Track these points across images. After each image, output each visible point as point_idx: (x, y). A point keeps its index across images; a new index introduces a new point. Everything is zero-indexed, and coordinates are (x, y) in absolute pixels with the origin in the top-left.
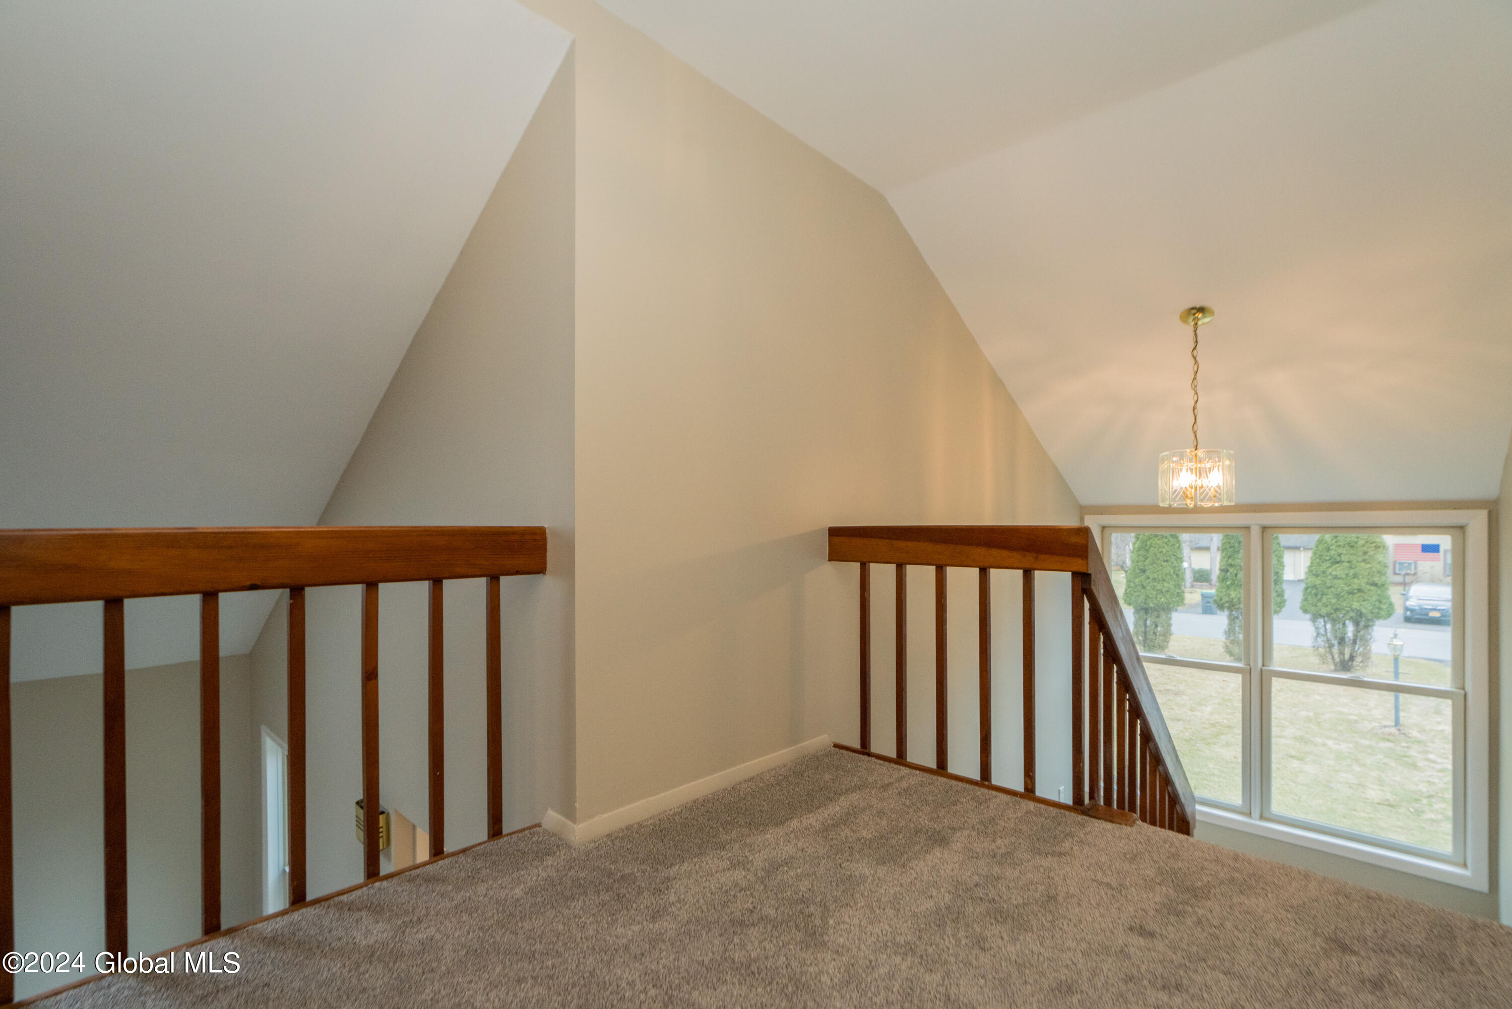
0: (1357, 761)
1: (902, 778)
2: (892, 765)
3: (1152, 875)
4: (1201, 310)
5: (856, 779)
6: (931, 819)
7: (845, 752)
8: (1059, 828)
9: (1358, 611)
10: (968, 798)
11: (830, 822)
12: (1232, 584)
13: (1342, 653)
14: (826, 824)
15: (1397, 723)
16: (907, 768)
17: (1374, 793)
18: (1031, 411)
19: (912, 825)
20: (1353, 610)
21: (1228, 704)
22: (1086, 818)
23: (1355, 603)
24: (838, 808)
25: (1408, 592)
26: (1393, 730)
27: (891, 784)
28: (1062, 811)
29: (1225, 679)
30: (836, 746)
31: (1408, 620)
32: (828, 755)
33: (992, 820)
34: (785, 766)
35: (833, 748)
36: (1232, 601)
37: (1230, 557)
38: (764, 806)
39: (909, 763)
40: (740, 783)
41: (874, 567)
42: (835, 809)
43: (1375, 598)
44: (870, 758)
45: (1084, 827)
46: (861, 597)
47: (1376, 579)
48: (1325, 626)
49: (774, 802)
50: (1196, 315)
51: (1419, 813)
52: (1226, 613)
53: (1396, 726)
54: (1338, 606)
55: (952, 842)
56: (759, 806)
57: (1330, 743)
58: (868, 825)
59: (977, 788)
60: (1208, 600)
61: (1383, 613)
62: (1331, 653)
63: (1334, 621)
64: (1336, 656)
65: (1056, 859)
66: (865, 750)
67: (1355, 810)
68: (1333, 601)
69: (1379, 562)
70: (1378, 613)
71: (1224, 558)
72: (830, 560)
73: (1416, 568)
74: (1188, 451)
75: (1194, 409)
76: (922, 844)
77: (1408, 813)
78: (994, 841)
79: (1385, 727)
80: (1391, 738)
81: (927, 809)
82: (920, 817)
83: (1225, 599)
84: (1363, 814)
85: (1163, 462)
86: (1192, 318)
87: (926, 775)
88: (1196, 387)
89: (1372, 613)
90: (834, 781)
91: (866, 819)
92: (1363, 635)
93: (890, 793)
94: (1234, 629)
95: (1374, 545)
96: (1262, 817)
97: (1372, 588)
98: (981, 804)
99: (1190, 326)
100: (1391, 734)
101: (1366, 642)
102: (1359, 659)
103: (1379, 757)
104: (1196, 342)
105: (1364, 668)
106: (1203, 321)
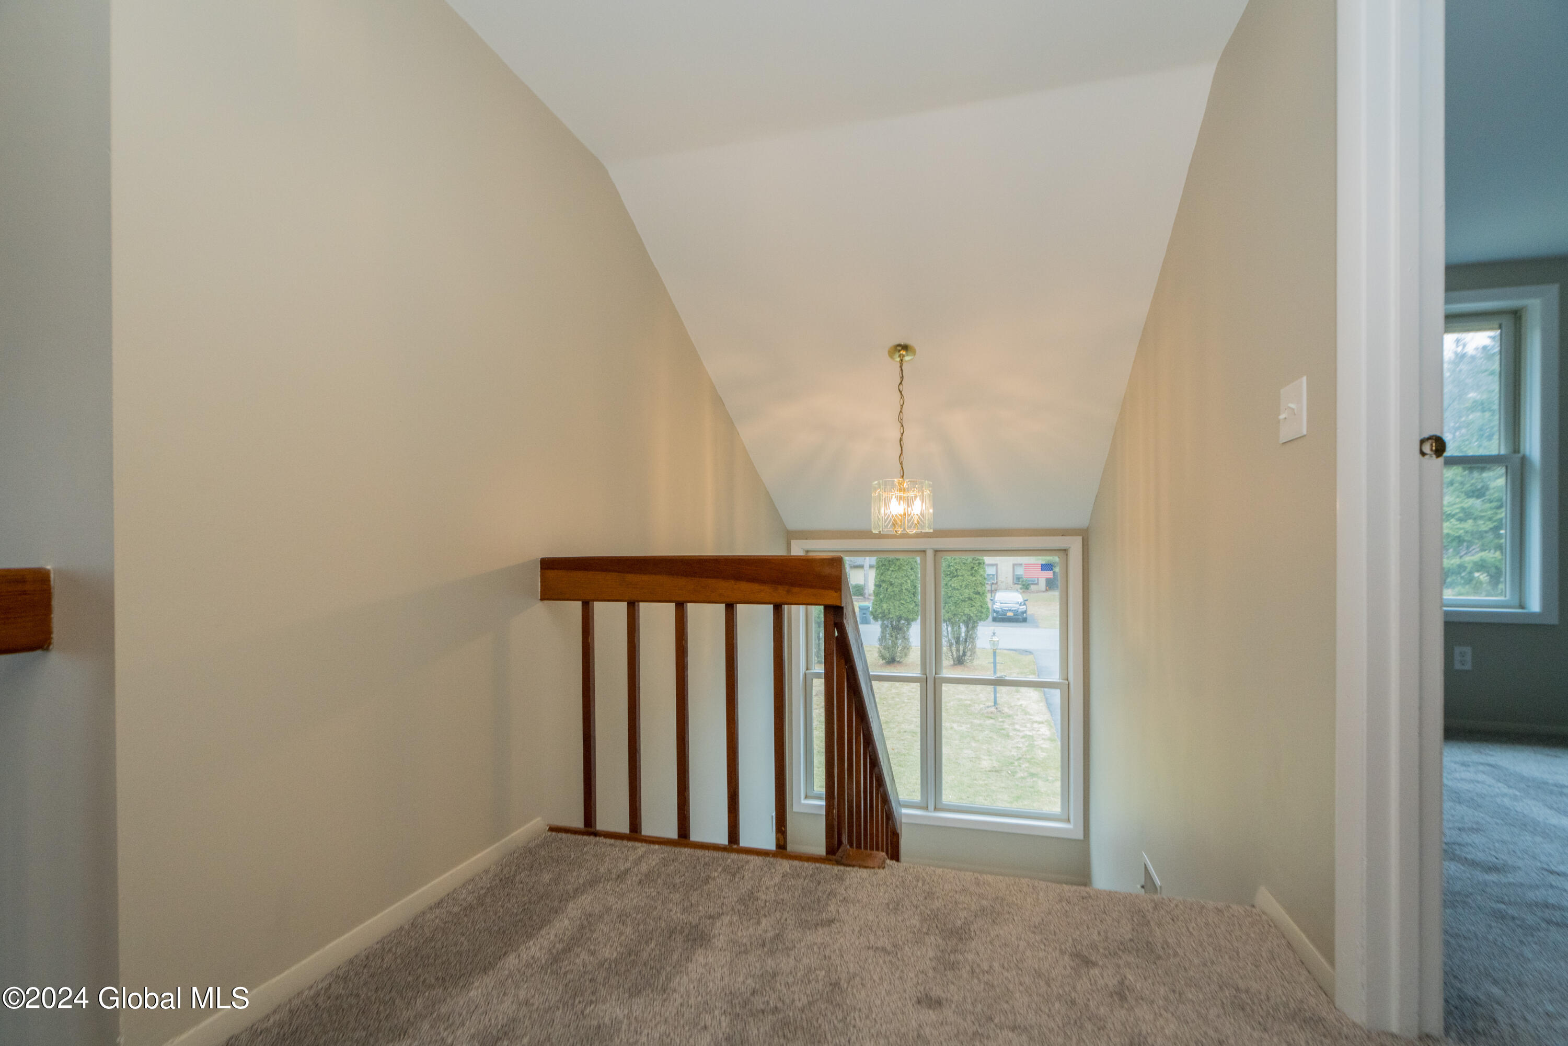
0: (973, 738)
1: (640, 859)
2: (625, 842)
3: (918, 925)
4: (905, 347)
5: (584, 873)
6: (684, 910)
7: (564, 836)
8: (820, 888)
9: (968, 615)
10: (719, 870)
11: (559, 946)
12: (884, 597)
13: (958, 650)
14: (554, 951)
15: (995, 703)
16: (644, 844)
17: (986, 763)
18: (748, 433)
19: (663, 925)
20: (965, 615)
21: (885, 702)
22: (842, 868)
23: (966, 609)
24: (566, 922)
25: (994, 598)
26: (993, 709)
27: (628, 871)
28: (817, 865)
30: (552, 829)
31: (995, 620)
32: (544, 845)
33: (751, 894)
34: (486, 872)
35: (549, 833)
36: (884, 612)
37: (882, 574)
38: (462, 944)
39: (646, 836)
40: (424, 913)
41: (599, 607)
42: (563, 925)
43: (979, 604)
44: (598, 838)
45: (843, 880)
46: (583, 643)
47: (979, 589)
48: (947, 629)
49: (478, 933)
50: (902, 352)
51: (1014, 773)
52: (880, 622)
53: (995, 707)
54: (955, 612)
55: (714, 936)
56: (456, 945)
57: (955, 726)
58: (609, 939)
59: (726, 854)
60: (864, 611)
61: (983, 616)
62: (951, 651)
63: (953, 625)
64: (954, 653)
65: (826, 929)
66: (590, 829)
67: (976, 780)
68: (953, 608)
69: (981, 575)
70: (981, 616)
71: (878, 575)
72: (542, 599)
73: (997, 579)
74: (896, 480)
75: (901, 440)
76: (680, 950)
77: (1008, 775)
78: (759, 923)
79: (988, 707)
80: (992, 715)
81: (677, 897)
82: (671, 910)
83: (880, 610)
84: (981, 782)
85: (875, 490)
86: (897, 355)
87: (668, 849)
88: (902, 420)
89: (977, 616)
90: (556, 880)
91: (606, 929)
92: (971, 634)
93: (629, 883)
94: (886, 636)
95: (978, 562)
96: (936, 809)
97: (977, 596)
98: (734, 875)
99: (897, 361)
100: (992, 713)
101: (973, 639)
102: (968, 654)
103: (987, 732)
104: (902, 378)
105: (972, 660)
106: (907, 358)
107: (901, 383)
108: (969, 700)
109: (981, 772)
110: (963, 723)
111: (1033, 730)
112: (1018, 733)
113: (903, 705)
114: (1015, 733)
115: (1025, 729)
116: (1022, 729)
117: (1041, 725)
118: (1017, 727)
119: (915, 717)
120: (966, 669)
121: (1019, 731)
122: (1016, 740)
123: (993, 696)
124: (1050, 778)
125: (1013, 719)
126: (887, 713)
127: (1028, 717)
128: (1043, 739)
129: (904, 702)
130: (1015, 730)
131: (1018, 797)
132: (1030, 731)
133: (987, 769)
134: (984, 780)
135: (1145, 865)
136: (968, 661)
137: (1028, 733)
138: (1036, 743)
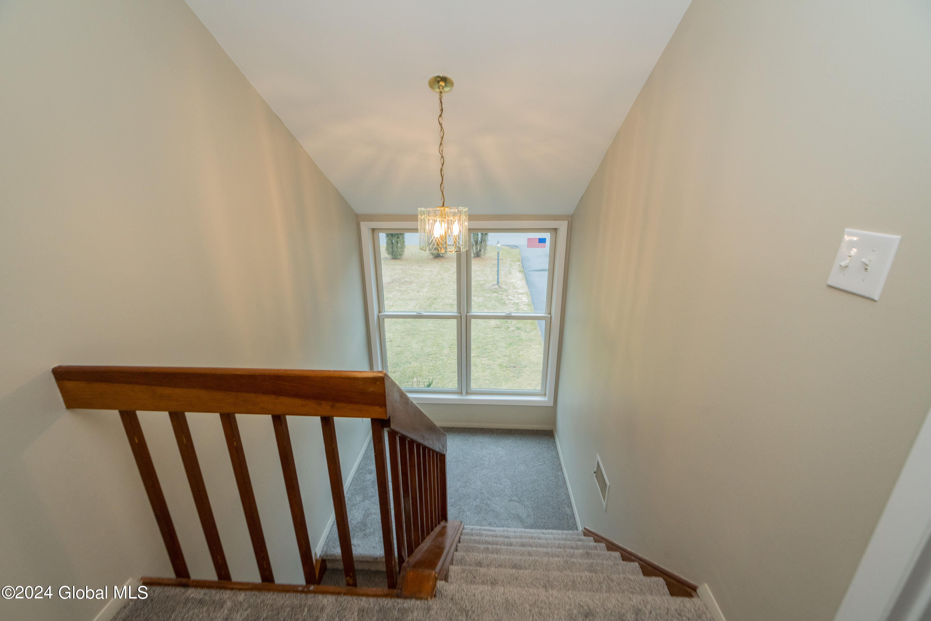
2: (214, 594)
4: (444, 79)
7: (156, 592)
13: (477, 249)
15: (498, 282)
16: (231, 594)
21: (434, 285)
26: (496, 286)
28: (381, 601)
29: (431, 270)
44: (188, 592)
50: (441, 84)
53: (497, 284)
59: (304, 598)
66: (181, 580)
67: (487, 334)
75: (441, 170)
79: (494, 285)
80: (496, 290)
86: (437, 87)
87: (252, 598)
96: (466, 392)
99: (436, 92)
100: (496, 289)
101: (485, 241)
102: (483, 251)
103: (493, 302)
104: (442, 110)
105: (485, 254)
106: (446, 89)
107: (440, 116)
108: (483, 281)
109: (490, 328)
110: (480, 297)
111: (519, 299)
112: (510, 302)
113: (445, 286)
114: (508, 301)
115: (514, 298)
116: (512, 299)
117: (523, 295)
118: (510, 297)
119: (452, 294)
120: (481, 259)
121: (511, 300)
122: (509, 306)
123: (497, 277)
124: (528, 330)
125: (508, 292)
126: (435, 292)
127: (516, 290)
128: (524, 305)
129: (445, 284)
130: (509, 299)
131: (510, 344)
132: (517, 299)
133: (494, 326)
134: (492, 334)
135: (598, 462)
136: (482, 255)
137: (516, 301)
138: (520, 307)
